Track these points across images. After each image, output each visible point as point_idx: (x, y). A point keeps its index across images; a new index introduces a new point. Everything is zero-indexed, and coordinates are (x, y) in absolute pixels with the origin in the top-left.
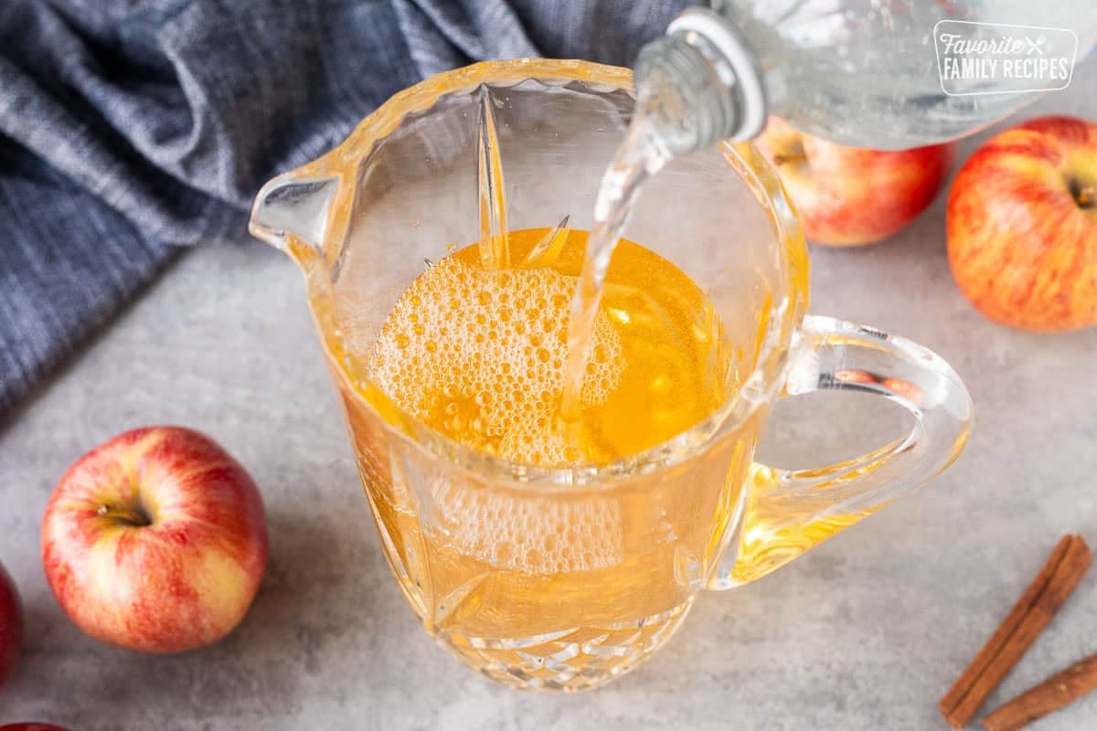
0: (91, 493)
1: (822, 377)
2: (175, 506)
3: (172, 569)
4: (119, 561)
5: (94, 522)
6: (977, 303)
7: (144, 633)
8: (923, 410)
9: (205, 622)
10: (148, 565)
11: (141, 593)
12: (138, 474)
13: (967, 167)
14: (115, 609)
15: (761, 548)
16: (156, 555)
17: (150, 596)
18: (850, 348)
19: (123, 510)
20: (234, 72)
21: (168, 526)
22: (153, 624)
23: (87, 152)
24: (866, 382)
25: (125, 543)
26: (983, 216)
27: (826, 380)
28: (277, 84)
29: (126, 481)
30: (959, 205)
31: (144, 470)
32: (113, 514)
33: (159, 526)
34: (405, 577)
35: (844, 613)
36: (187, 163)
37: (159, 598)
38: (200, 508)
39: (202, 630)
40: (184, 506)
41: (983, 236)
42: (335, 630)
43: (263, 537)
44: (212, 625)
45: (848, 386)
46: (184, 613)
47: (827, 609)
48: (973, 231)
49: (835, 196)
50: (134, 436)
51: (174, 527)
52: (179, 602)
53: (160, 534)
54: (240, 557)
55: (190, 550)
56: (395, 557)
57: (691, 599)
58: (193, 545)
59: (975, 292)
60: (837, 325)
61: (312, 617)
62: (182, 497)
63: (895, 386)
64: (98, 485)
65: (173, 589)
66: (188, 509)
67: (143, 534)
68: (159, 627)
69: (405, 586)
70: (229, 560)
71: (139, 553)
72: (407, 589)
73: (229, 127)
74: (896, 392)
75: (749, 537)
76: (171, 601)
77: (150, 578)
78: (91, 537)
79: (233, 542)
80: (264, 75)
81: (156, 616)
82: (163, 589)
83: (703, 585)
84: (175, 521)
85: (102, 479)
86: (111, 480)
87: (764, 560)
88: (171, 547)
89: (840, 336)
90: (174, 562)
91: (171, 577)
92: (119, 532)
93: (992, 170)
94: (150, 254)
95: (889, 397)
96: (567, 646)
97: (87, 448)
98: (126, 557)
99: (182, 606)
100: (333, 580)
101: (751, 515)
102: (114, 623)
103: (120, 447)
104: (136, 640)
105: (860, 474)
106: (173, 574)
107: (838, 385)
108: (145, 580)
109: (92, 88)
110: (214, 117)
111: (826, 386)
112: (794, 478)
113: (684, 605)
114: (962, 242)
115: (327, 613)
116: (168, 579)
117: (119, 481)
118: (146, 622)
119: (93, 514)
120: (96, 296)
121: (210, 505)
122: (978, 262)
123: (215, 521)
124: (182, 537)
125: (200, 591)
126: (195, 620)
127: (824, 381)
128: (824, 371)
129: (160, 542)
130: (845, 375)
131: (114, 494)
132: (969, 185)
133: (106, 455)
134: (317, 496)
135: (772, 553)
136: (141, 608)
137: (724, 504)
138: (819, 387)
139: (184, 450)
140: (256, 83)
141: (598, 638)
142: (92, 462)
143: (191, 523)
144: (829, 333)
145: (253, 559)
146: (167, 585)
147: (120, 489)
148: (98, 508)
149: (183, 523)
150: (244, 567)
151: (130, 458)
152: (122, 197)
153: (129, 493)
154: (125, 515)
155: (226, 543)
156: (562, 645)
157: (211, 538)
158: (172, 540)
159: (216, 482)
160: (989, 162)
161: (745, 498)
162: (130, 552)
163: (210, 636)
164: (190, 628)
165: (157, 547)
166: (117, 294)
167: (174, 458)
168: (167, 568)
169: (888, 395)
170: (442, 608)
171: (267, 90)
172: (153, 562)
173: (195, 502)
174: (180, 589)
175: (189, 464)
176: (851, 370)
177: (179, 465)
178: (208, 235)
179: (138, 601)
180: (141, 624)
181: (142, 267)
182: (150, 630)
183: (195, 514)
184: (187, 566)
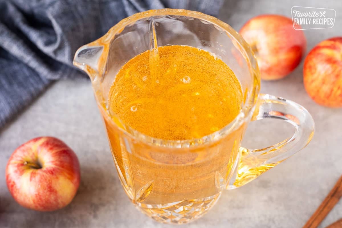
0: (22, 158)
1: (265, 113)
2: (50, 162)
3: (48, 183)
4: (31, 180)
5: (23, 167)
6: (314, 98)
7: (39, 204)
8: (298, 125)
9: (60, 201)
10: (40, 181)
11: (38, 190)
12: (37, 152)
13: (310, 53)
14: (30, 196)
15: (244, 175)
16: (43, 178)
17: (41, 192)
18: (274, 104)
19: (33, 163)
20: (71, 23)
21: (47, 169)
22: (42, 201)
23: (23, 49)
24: (279, 115)
25: (33, 175)
26: (315, 69)
27: (266, 115)
28: (85, 27)
29: (34, 154)
30: (308, 66)
31: (39, 150)
32: (29, 165)
33: (44, 169)
34: (126, 185)
35: (271, 199)
36: (55, 52)
37: (44, 192)
38: (58, 163)
39: (58, 203)
40: (53, 162)
41: (316, 75)
42: (103, 205)
43: (79, 173)
44: (62, 202)
45: (273, 117)
46: (52, 197)
47: (265, 198)
48: (312, 74)
49: (267, 62)
50: (36, 140)
51: (49, 169)
52: (50, 194)
53: (45, 171)
54: (71, 179)
55: (54, 176)
56: (123, 178)
57: (220, 192)
58: (55, 175)
59: (313, 94)
60: (270, 97)
61: (95, 200)
62: (52, 159)
63: (289, 117)
64: (24, 155)
65: (49, 189)
66: (54, 163)
67: (39, 171)
68: (44, 202)
69: (126, 188)
70: (67, 180)
71: (37, 178)
72: (126, 189)
73: (69, 40)
74: (290, 119)
75: (240, 172)
76: (48, 193)
77: (41, 186)
78: (22, 172)
79: (69, 174)
80: (81, 24)
81: (43, 198)
82: (45, 189)
83: (225, 188)
84: (50, 167)
85: (26, 154)
86: (29, 154)
87: (244, 180)
88: (48, 176)
89: (270, 100)
90: (49, 180)
91: (48, 185)
92: (31, 171)
93: (319, 54)
94: (43, 82)
95: (287, 121)
96: (179, 207)
97: (21, 144)
98: (33, 179)
99: (52, 195)
100: (102, 188)
101: (240, 164)
102: (29, 201)
103: (32, 143)
104: (36, 207)
105: (276, 150)
106: (49, 184)
107: (270, 116)
108: (40, 186)
109: (25, 28)
110: (64, 37)
111: (266, 117)
112: (254, 152)
113: (218, 194)
114: (308, 78)
115: (100, 199)
116: (47, 186)
117: (31, 154)
118: (40, 200)
119: (22, 165)
120: (25, 96)
121: (61, 162)
122: (314, 84)
123: (63, 167)
124: (52, 172)
125: (58, 190)
126: (56, 200)
127: (265, 115)
128: (265, 112)
129: (44, 174)
130: (272, 113)
131: (29, 159)
132: (311, 59)
133: (27, 146)
134: (97, 161)
135: (247, 177)
136: (38, 196)
137: (231, 161)
138: (263, 117)
139: (53, 144)
140: (78, 27)
141: (190, 205)
142: (23, 148)
143: (55, 168)
144: (267, 99)
145: (75, 180)
146: (47, 188)
147: (32, 157)
148: (24, 162)
149: (52, 167)
150: (72, 182)
151: (35, 147)
152: (34, 64)
153: (34, 158)
154: (33, 165)
155: (66, 174)
156: (178, 207)
157: (61, 173)
158: (49, 173)
159: (63, 154)
160: (318, 51)
161: (238, 159)
162: (35, 177)
163: (61, 206)
164: (54, 203)
165: (43, 175)
166: (32, 95)
167: (50, 146)
168: (47, 182)
169: (287, 120)
170: (138, 194)
171: (82, 29)
172: (42, 180)
173: (56, 161)
174: (51, 190)
175: (55, 148)
176: (274, 111)
177: (51, 149)
178: (62, 76)
179: (37, 193)
180: (38, 201)
181: (41, 87)
182: (41, 203)
183: (56, 165)
184: (54, 182)
